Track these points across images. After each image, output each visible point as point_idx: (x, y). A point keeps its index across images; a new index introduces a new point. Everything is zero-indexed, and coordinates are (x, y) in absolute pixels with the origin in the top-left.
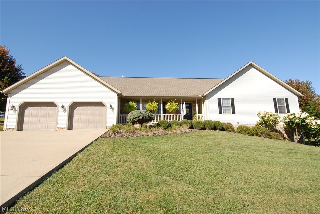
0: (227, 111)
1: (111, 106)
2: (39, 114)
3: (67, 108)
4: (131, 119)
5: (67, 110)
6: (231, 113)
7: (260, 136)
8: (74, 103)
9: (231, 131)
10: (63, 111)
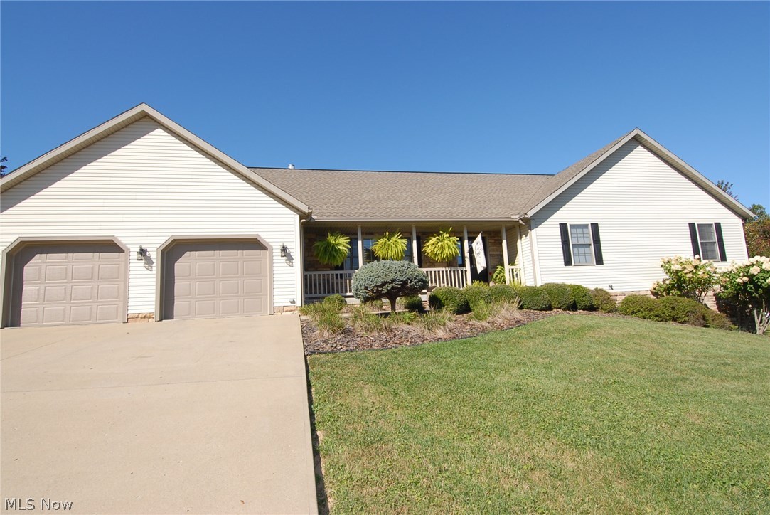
0: (582, 258)
1: (284, 249)
2: (70, 274)
3: (155, 255)
4: (366, 288)
5: (154, 261)
6: (592, 262)
7: (684, 322)
8: (175, 240)
9: (609, 312)
10: (142, 265)
